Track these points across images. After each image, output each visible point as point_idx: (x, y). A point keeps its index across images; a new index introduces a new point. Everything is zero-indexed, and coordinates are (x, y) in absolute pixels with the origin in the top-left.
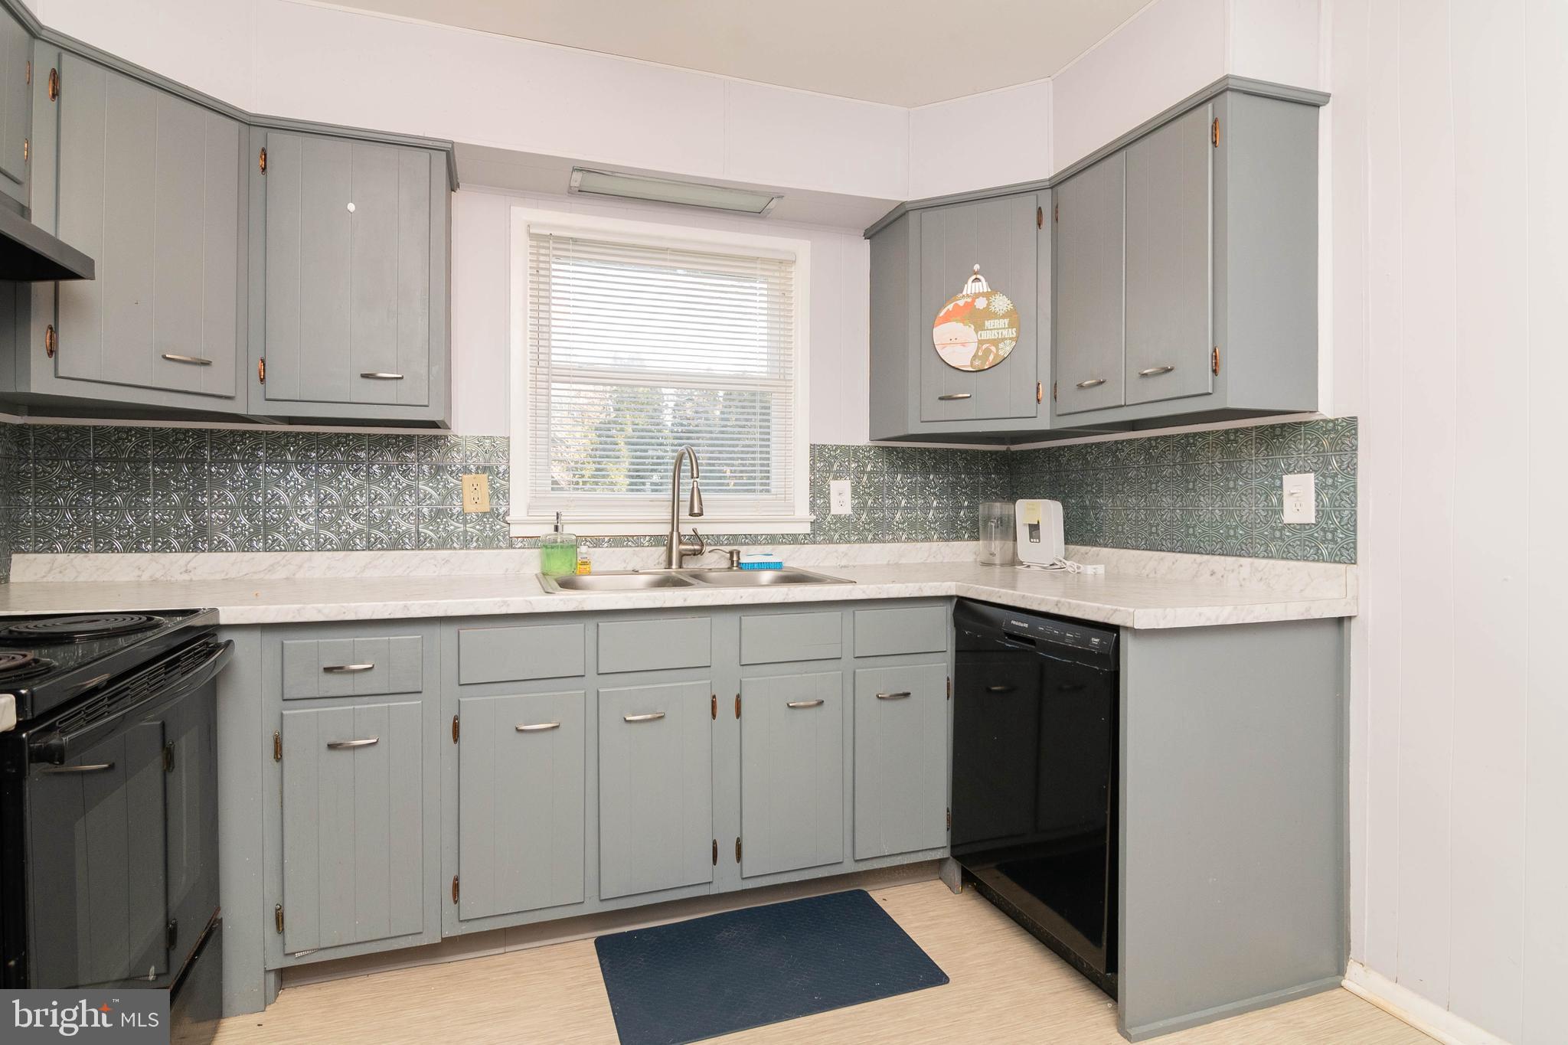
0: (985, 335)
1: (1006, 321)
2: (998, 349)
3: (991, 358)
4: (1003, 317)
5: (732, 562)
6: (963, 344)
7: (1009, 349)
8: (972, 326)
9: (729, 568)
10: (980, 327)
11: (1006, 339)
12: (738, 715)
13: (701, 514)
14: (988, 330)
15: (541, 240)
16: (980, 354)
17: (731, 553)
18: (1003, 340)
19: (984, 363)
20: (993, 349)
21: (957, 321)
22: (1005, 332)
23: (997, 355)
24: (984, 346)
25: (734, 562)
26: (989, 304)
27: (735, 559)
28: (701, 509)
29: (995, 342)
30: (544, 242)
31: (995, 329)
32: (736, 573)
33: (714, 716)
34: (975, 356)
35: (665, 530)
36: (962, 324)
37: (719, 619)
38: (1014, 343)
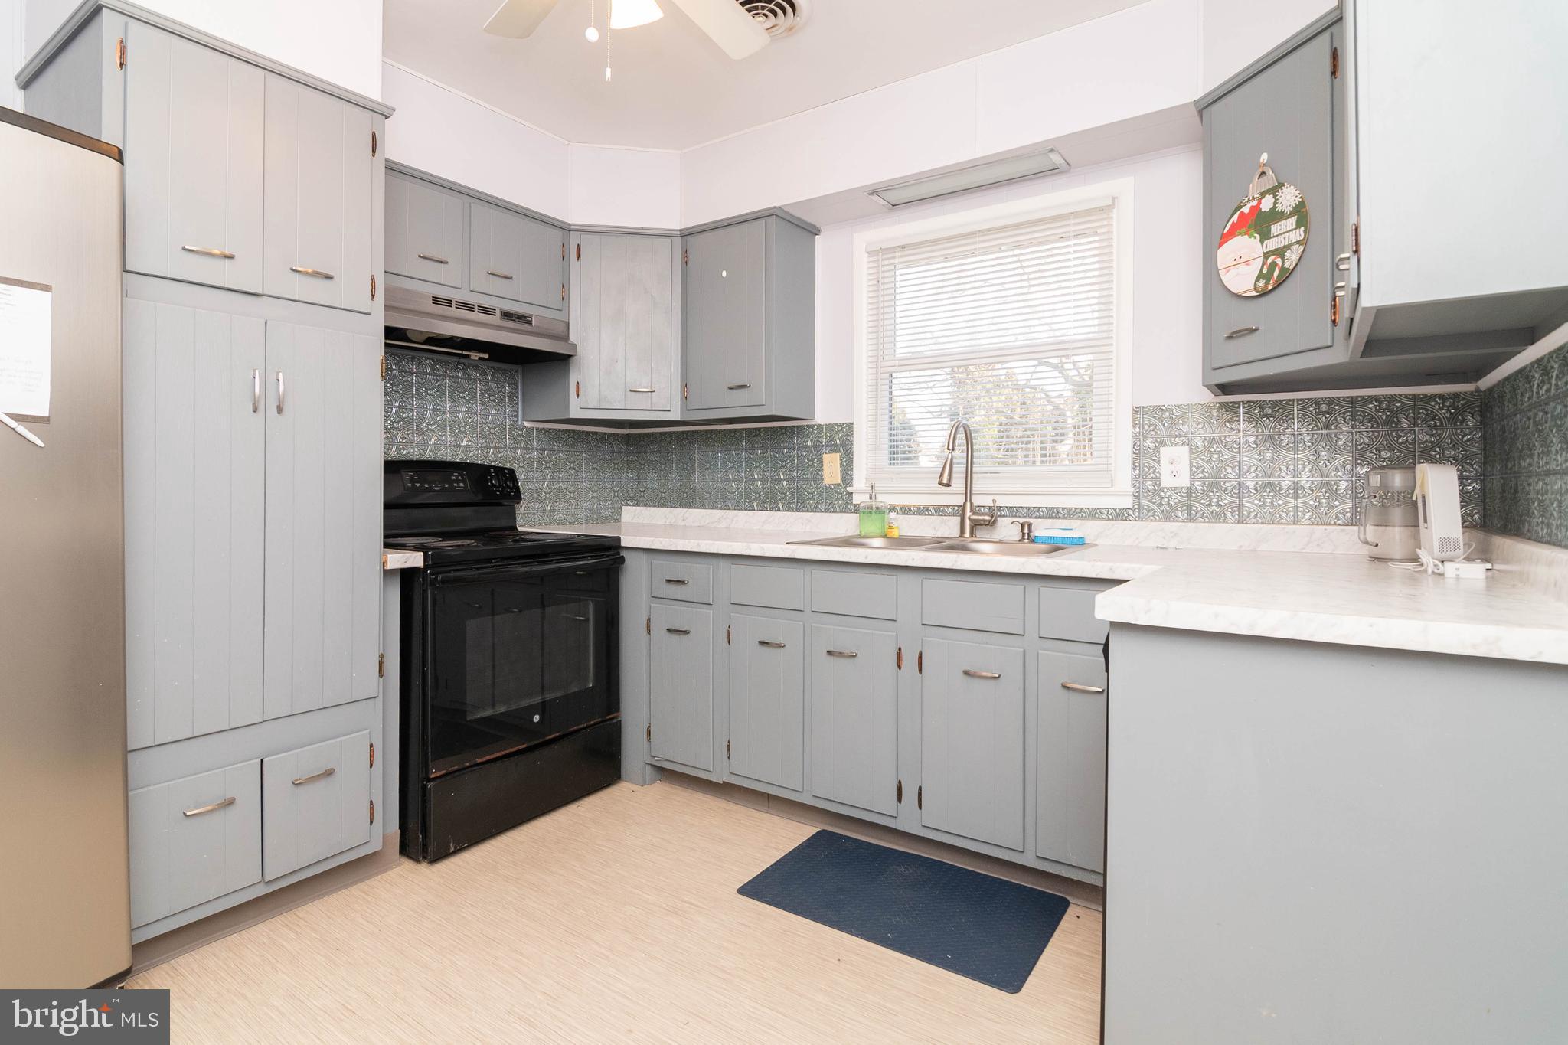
0: (1272, 244)
1: (1294, 219)
2: (1283, 260)
3: (1276, 273)
4: (1291, 215)
5: (1023, 534)
6: (1247, 263)
7: (1295, 257)
8: (1258, 237)
9: (1020, 541)
10: (1265, 236)
11: (1292, 244)
12: (920, 671)
13: (948, 485)
14: (1274, 237)
15: (880, 253)
16: (1265, 271)
17: (1023, 525)
18: (1288, 247)
19: (1267, 283)
20: (1279, 261)
21: (1242, 234)
22: (1292, 235)
23: (1283, 269)
24: (1270, 260)
25: (1027, 535)
26: (1275, 203)
27: (1026, 531)
28: (950, 480)
29: (1280, 252)
30: (885, 254)
31: (1281, 234)
32: (1027, 545)
33: (899, 666)
34: (1260, 276)
35: (959, 500)
36: (1247, 236)
37: (905, 578)
38: (1302, 248)
